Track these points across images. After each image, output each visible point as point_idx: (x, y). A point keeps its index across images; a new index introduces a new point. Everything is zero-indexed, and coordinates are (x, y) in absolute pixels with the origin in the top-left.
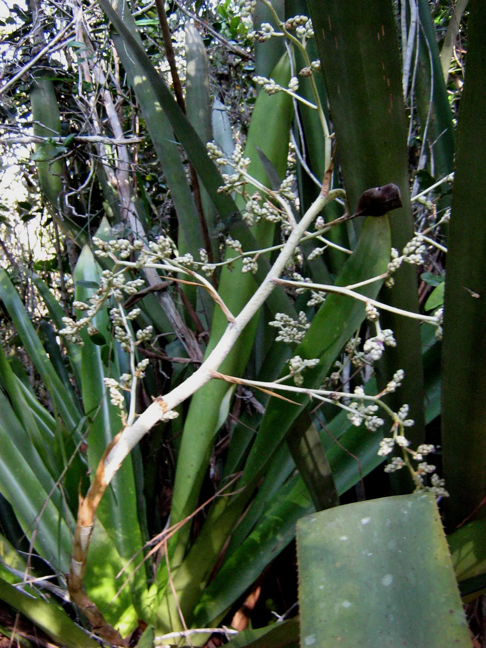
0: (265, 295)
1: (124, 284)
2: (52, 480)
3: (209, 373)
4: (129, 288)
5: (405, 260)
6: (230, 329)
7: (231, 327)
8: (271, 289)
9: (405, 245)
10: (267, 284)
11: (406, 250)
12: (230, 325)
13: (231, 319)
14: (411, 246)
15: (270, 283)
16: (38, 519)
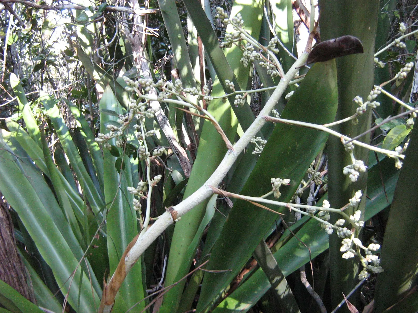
0: (257, 129)
1: (145, 111)
2: (82, 250)
3: (211, 189)
4: (149, 114)
5: (369, 105)
6: (229, 155)
7: (230, 153)
8: (263, 124)
9: (369, 94)
10: (260, 120)
11: (370, 97)
12: (229, 151)
13: (230, 146)
14: (374, 94)
15: (262, 119)
16: (71, 279)
